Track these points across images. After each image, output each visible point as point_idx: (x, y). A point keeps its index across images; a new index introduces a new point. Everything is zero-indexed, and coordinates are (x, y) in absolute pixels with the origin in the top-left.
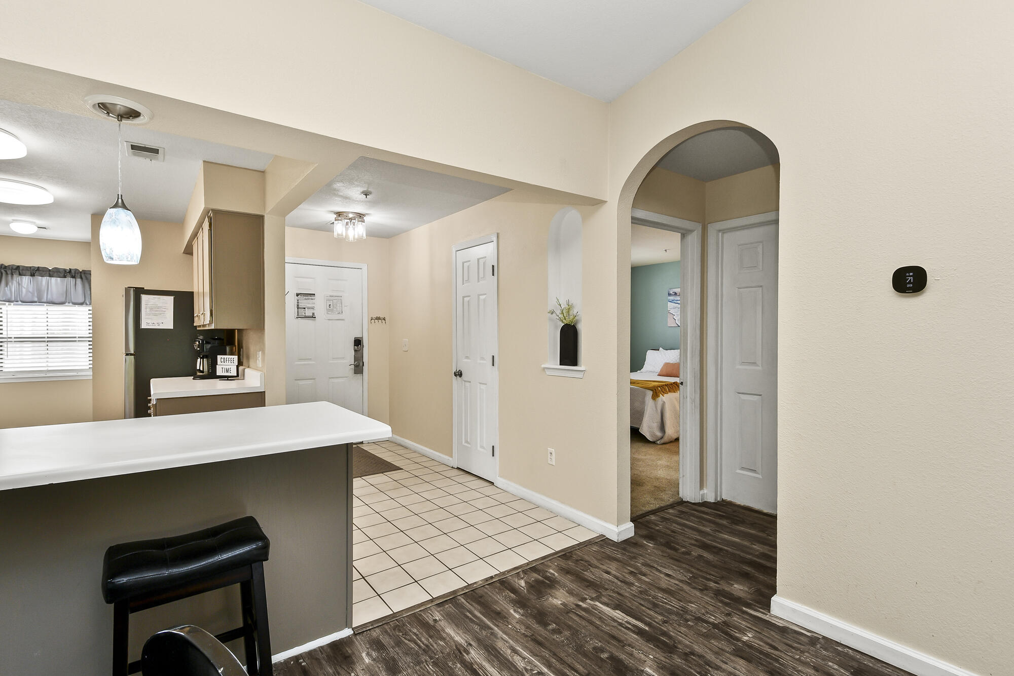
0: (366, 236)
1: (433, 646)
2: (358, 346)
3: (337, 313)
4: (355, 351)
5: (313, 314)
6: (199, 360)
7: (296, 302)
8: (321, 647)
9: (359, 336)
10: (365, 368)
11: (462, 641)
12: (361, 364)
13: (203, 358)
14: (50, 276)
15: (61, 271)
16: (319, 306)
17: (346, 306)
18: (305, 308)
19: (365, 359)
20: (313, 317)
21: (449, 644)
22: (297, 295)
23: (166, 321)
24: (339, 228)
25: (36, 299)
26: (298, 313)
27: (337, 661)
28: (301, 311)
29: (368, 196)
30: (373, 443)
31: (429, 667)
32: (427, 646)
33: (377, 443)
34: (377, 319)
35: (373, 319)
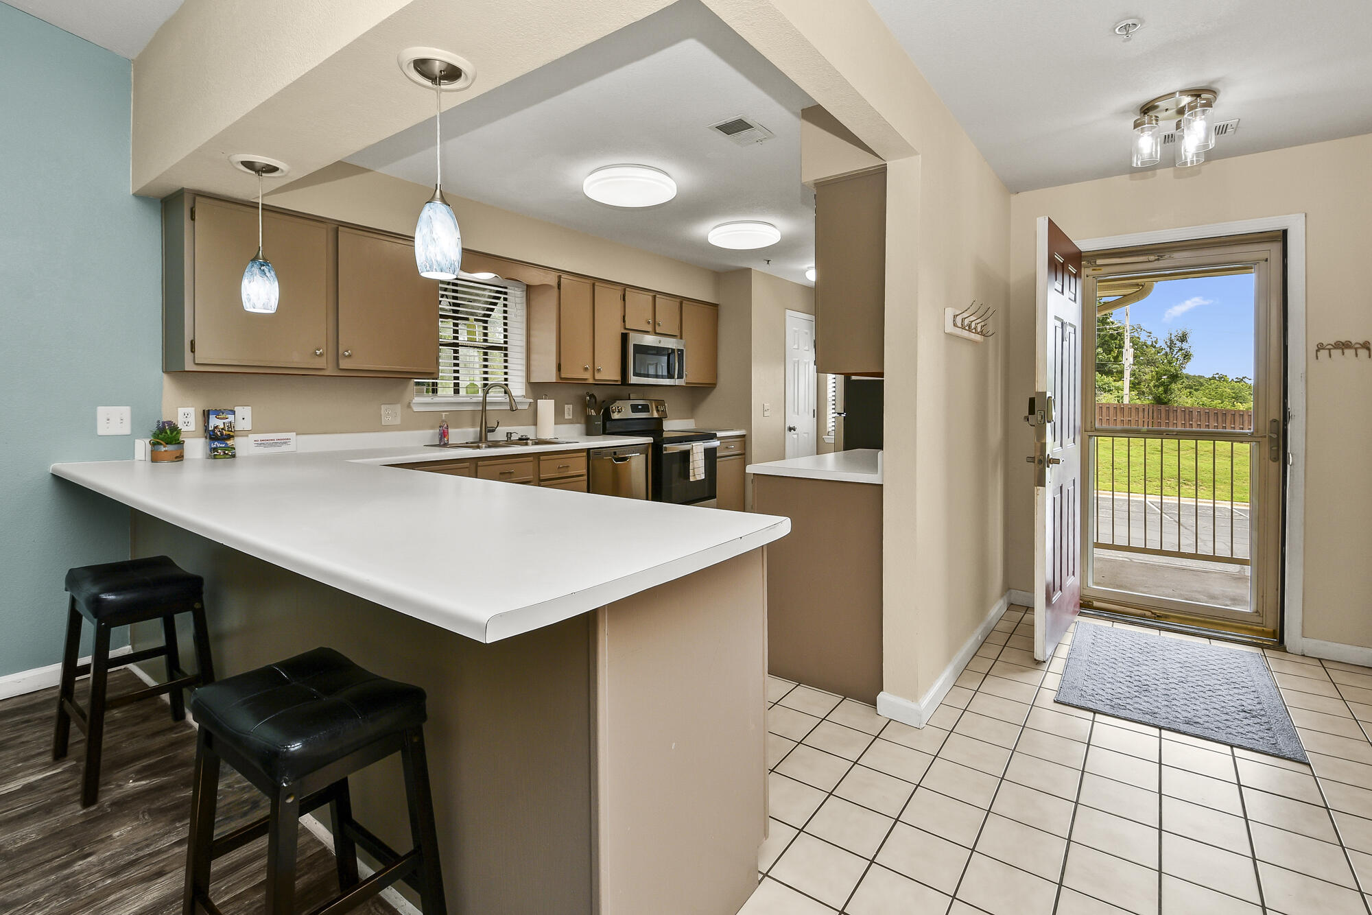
10: (1296, 471)
34: (1340, 348)
35: (1324, 349)
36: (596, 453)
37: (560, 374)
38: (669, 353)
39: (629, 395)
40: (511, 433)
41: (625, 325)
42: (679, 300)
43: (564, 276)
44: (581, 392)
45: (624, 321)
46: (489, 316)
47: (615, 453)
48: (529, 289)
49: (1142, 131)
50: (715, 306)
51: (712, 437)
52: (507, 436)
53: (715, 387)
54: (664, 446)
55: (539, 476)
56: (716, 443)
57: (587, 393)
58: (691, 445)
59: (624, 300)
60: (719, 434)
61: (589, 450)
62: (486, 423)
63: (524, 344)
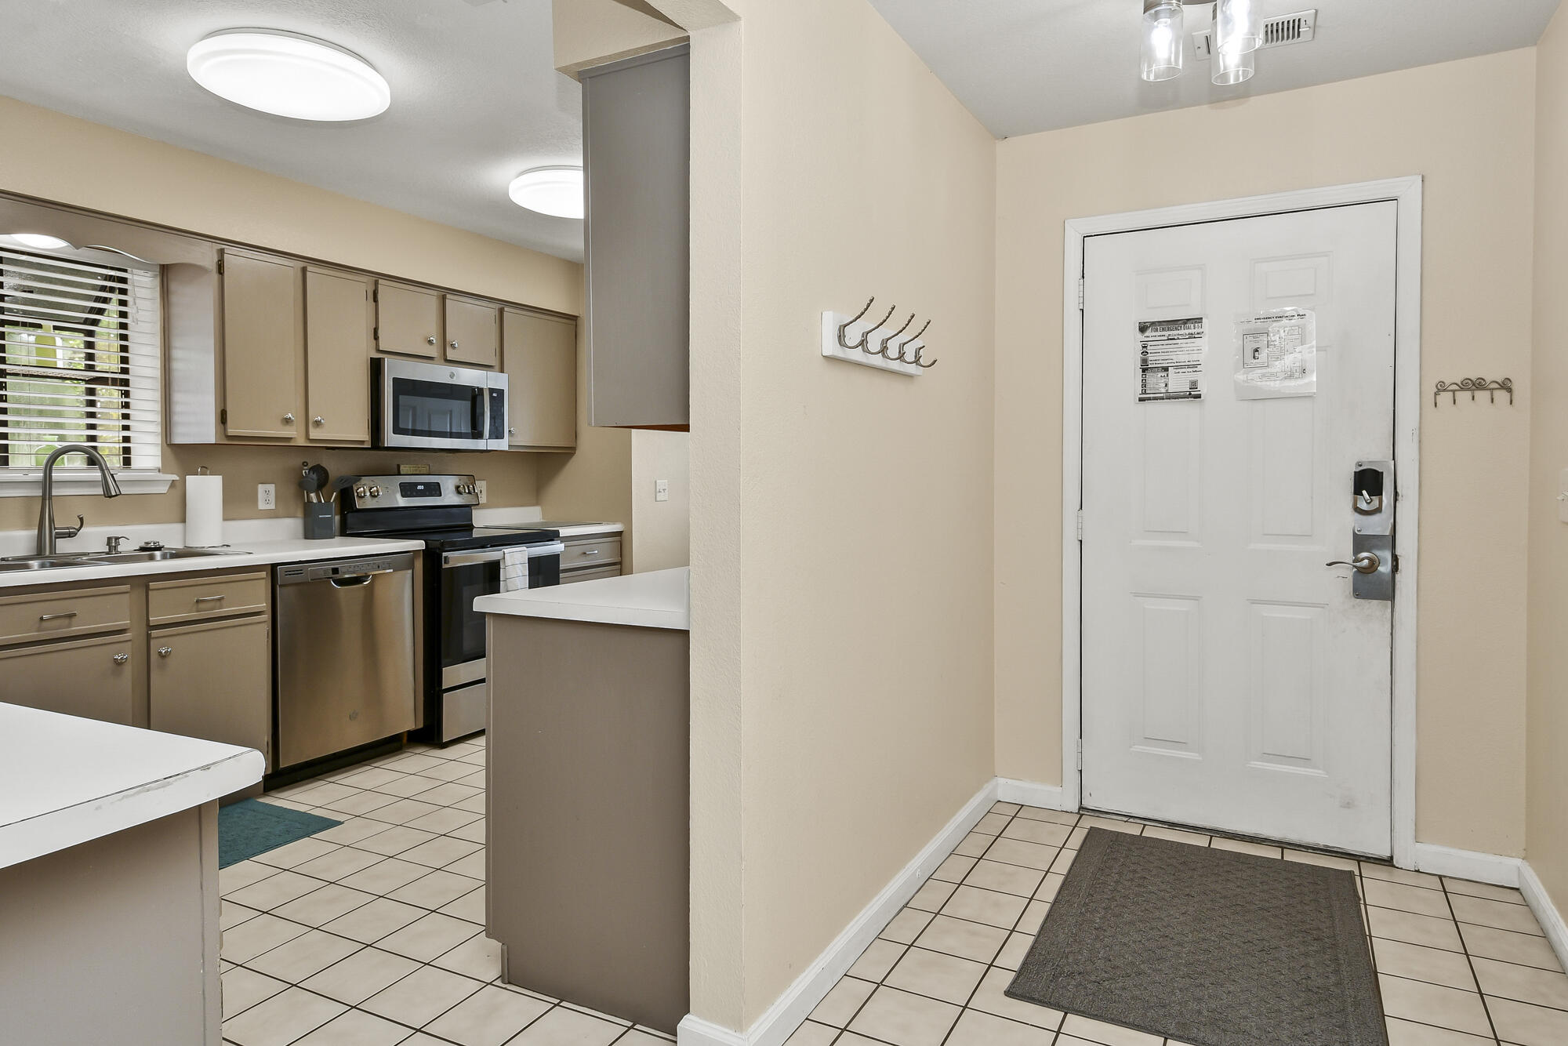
2: (1369, 494)
3: (1285, 375)
4: (1358, 511)
5: (1194, 385)
7: (1140, 349)
9: (1374, 455)
10: (1406, 582)
12: (1386, 565)
17: (1323, 348)
18: (1166, 369)
19: (1407, 544)
20: (1193, 395)
22: (1143, 329)
26: (1144, 385)
28: (1156, 381)
30: (1440, 876)
34: (1469, 389)
35: (1444, 390)
36: (289, 573)
37: (225, 429)
38: (474, 395)
39: (399, 466)
40: (117, 539)
41: (377, 345)
42: (498, 306)
43: (228, 249)
44: (296, 461)
45: (376, 338)
46: (95, 322)
47: (335, 571)
48: (165, 272)
49: (1156, 16)
50: (572, 320)
51: (551, 536)
52: (109, 543)
53: (573, 454)
54: (444, 554)
55: (148, 620)
56: (557, 547)
57: (305, 464)
58: (502, 552)
59: (375, 300)
60: (564, 532)
61: (274, 567)
62: (51, 521)
63: (157, 373)
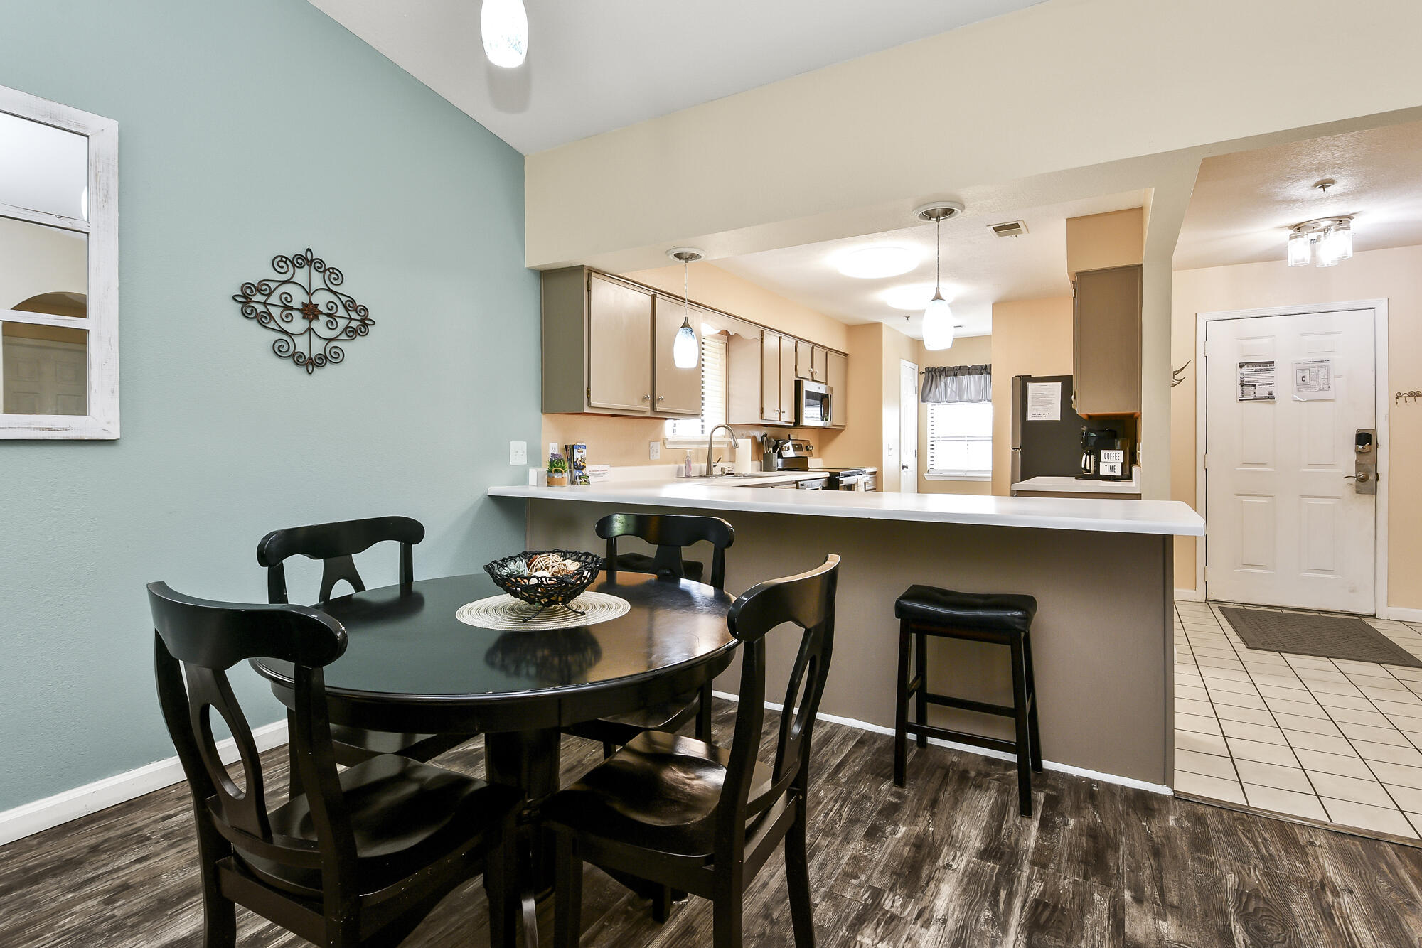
0: (1354, 251)
1: (1281, 860)
2: (1364, 445)
3: (1318, 389)
4: (1358, 452)
5: (1270, 393)
6: (1084, 456)
7: (1240, 376)
8: (1125, 787)
9: (1366, 426)
10: (1382, 485)
11: (1339, 882)
12: (1372, 477)
13: (1090, 455)
14: (970, 374)
15: (978, 367)
16: (1282, 381)
17: (1339, 377)
18: (1254, 385)
19: (1383, 468)
20: (1270, 398)
21: (1311, 871)
22: (1241, 366)
23: (1051, 411)
24: (1299, 251)
25: (958, 399)
26: (1242, 393)
27: (1134, 806)
28: (1249, 392)
29: (1326, 189)
30: (1401, 621)
31: (1255, 873)
32: (1271, 855)
33: (1407, 624)
34: (1413, 396)
35: (1401, 397)
37: (762, 417)
38: (822, 398)
41: (797, 373)
42: (826, 351)
43: (765, 331)
45: (797, 370)
50: (846, 356)
52: (721, 470)
53: (844, 429)
54: (840, 479)
59: (796, 351)
62: (711, 459)
